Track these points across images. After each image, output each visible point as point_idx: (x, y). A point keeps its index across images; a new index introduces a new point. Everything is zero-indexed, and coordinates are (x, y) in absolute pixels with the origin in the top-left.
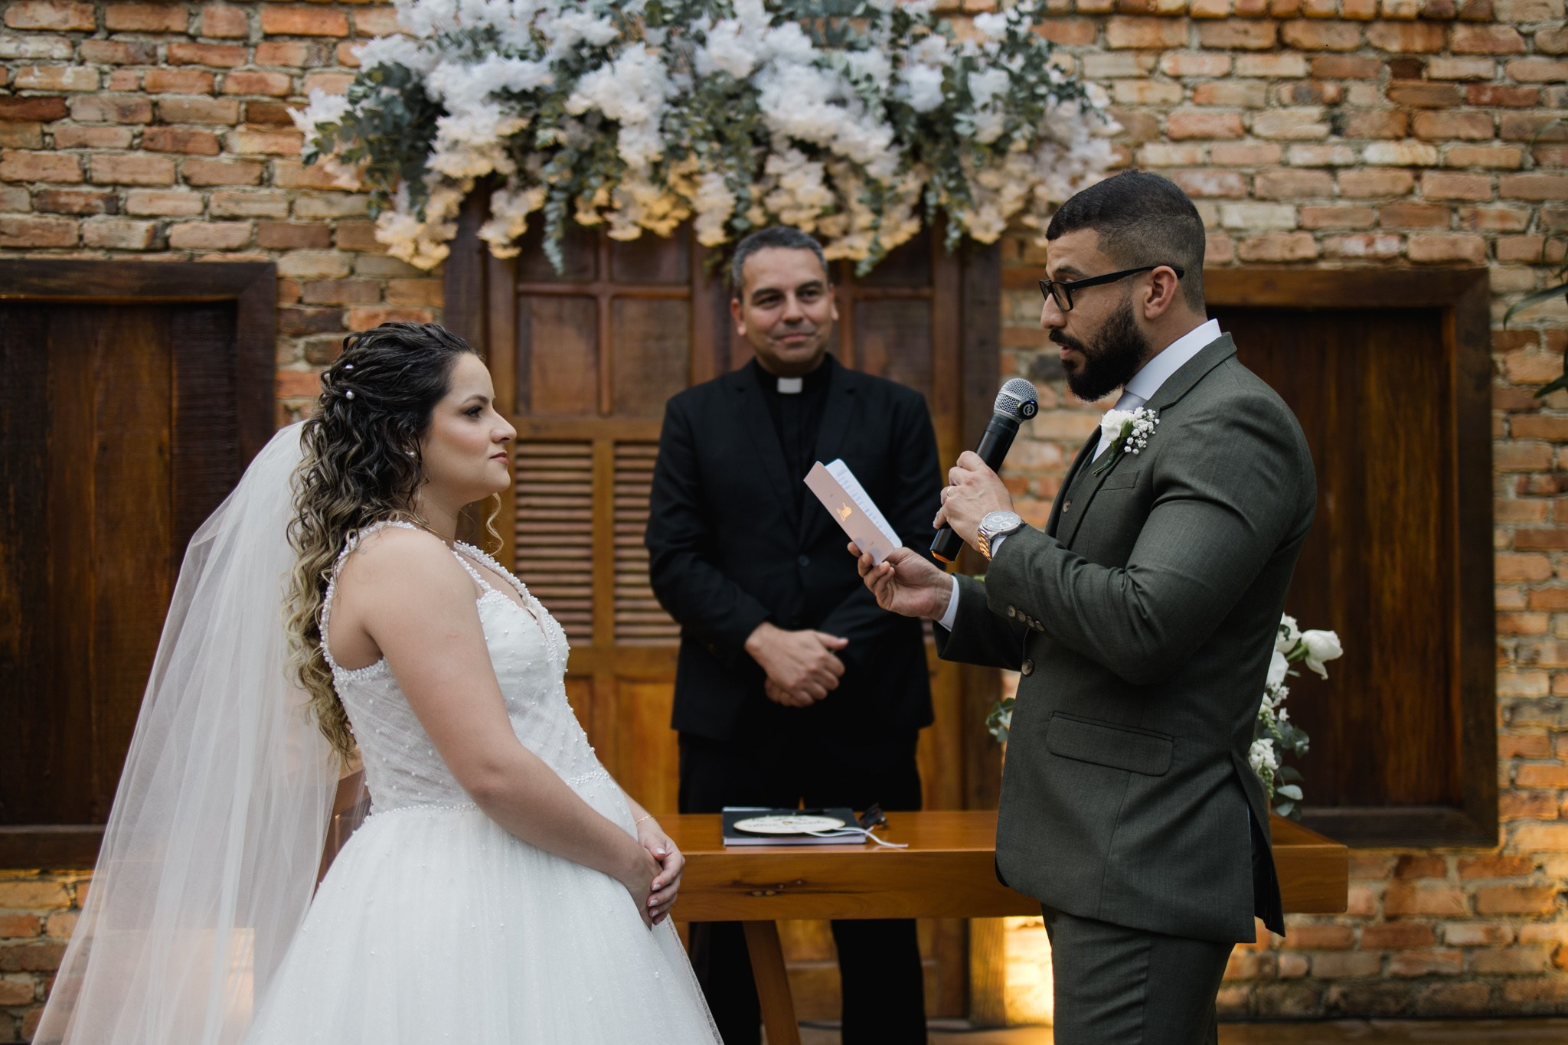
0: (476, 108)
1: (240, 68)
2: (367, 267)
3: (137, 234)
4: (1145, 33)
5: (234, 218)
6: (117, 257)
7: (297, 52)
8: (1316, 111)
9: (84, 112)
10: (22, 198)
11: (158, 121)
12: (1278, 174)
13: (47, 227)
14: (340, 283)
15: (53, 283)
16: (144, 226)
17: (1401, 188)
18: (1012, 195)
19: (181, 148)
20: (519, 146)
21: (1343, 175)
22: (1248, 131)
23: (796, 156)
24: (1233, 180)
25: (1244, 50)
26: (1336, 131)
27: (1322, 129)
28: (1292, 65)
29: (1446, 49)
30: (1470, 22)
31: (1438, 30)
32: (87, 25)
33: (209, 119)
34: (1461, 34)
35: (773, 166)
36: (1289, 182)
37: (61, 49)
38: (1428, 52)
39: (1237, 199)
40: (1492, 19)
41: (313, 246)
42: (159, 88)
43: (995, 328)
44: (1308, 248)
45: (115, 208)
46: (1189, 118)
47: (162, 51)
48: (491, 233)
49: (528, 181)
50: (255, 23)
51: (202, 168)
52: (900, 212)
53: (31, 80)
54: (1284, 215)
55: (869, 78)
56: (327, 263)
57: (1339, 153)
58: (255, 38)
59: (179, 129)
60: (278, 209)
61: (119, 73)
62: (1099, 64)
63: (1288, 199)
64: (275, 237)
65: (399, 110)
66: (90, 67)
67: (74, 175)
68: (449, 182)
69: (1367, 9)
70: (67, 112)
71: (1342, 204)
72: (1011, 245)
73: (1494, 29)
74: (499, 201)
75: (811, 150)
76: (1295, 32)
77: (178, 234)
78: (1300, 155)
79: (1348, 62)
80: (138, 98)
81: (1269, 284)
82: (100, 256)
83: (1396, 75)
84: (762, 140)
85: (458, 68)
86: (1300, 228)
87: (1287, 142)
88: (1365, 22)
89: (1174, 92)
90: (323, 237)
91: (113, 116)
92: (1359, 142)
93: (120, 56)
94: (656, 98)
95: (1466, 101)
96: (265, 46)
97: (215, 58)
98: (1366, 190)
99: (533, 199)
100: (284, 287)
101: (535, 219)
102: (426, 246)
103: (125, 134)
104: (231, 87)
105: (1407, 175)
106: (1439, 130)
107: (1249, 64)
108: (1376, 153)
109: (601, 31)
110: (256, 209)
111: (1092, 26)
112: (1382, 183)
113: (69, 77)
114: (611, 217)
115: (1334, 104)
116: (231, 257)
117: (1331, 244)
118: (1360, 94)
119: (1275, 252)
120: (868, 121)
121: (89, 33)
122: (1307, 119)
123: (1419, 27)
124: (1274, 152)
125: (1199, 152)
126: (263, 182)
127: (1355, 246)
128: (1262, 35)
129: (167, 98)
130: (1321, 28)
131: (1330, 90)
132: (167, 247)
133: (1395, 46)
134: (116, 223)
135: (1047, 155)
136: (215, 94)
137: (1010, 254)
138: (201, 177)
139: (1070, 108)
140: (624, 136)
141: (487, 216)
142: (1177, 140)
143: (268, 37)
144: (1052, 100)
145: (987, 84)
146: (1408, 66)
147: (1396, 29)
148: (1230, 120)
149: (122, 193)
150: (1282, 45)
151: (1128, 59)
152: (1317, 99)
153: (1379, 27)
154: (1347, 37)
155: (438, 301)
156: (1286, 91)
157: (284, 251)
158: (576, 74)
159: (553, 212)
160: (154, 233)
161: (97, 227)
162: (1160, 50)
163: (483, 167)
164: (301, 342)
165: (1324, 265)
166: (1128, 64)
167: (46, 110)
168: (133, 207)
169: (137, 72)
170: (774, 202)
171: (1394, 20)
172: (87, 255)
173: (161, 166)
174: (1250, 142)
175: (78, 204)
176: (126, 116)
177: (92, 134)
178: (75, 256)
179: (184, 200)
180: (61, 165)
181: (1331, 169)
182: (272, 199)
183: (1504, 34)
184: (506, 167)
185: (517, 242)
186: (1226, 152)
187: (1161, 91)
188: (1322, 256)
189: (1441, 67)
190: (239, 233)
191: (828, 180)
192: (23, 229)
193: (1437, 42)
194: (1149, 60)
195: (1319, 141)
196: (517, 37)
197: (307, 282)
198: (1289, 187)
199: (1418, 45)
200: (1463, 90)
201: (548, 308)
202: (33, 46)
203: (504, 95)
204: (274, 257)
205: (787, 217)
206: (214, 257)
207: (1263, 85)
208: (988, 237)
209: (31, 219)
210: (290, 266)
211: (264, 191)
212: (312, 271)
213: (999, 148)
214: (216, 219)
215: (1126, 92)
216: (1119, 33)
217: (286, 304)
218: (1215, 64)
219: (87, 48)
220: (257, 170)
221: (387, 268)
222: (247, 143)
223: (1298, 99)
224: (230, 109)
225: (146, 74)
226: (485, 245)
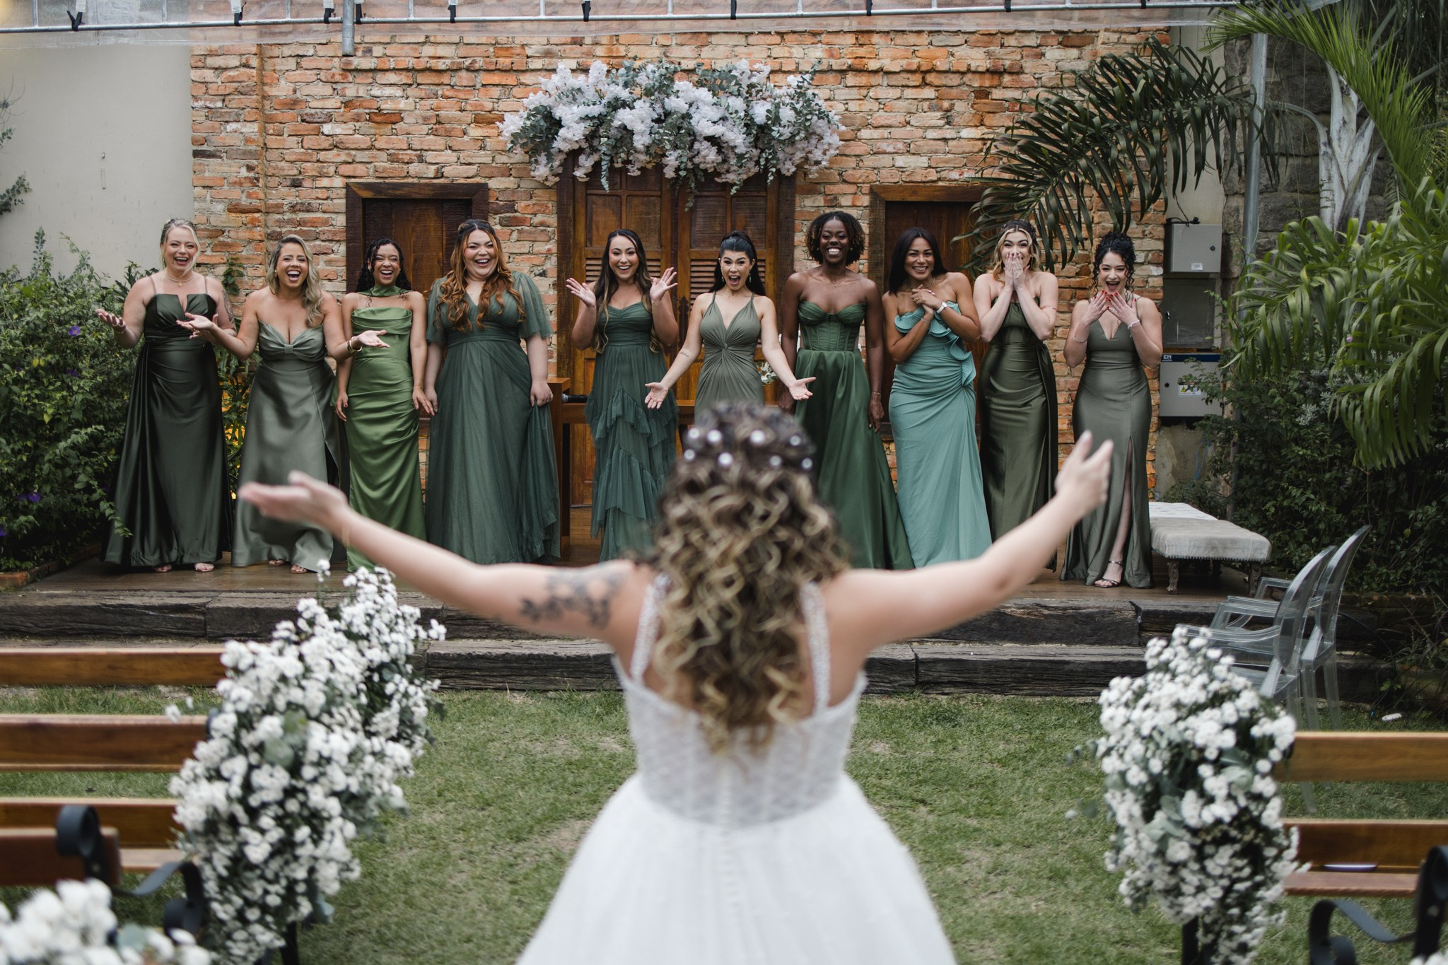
0: (575, 126)
1: (472, 99)
2: (526, 184)
3: (431, 171)
4: (863, 80)
5: (470, 164)
6: (423, 181)
7: (496, 92)
8: (939, 114)
9: (409, 119)
10: (384, 156)
11: (439, 123)
12: (921, 143)
13: (394, 169)
14: (514, 191)
15: (398, 192)
16: (434, 167)
17: (976, 150)
18: (798, 156)
19: (448, 134)
20: (591, 137)
21: (950, 143)
22: (908, 123)
23: (706, 144)
24: (900, 146)
25: (908, 87)
26: (948, 123)
27: (942, 122)
28: (929, 93)
29: (999, 85)
30: (1011, 73)
31: (996, 77)
32: (410, 82)
33: (459, 122)
34: (1007, 79)
35: (697, 146)
36: (925, 146)
37: (398, 92)
38: (991, 87)
39: (902, 154)
40: (1021, 71)
41: (502, 176)
42: (439, 109)
43: (793, 212)
44: (933, 176)
45: (421, 160)
46: (881, 117)
47: (440, 93)
48: (579, 173)
49: (594, 150)
50: (478, 80)
51: (456, 143)
52: (751, 164)
53: (387, 106)
54: (923, 161)
55: (736, 112)
56: (509, 183)
57: (949, 133)
58: (478, 86)
59: (448, 126)
60: (488, 160)
61: (423, 102)
62: (842, 93)
63: (925, 154)
64: (487, 172)
65: (542, 123)
66: (411, 100)
67: (405, 147)
68: (560, 151)
69: (964, 69)
70: (402, 119)
71: (949, 156)
72: (801, 174)
73: (1022, 76)
74: (582, 159)
75: (713, 140)
76: (931, 78)
77: (446, 171)
78: (931, 134)
79: (954, 92)
80: (431, 113)
81: (914, 192)
82: (415, 181)
83: (976, 97)
84: (692, 134)
85: (566, 108)
86: (930, 167)
87: (926, 128)
88: (963, 73)
89: (875, 106)
90: (506, 172)
91: (420, 121)
92: (959, 128)
93: (423, 95)
94: (649, 121)
95: (1008, 109)
96: (482, 89)
97: (462, 96)
98: (960, 150)
99: (595, 157)
100: (491, 193)
101: (597, 166)
102: (551, 178)
103: (426, 128)
104: (469, 108)
105: (980, 143)
106: (995, 123)
107: (909, 93)
108: (965, 133)
109: (624, 94)
110: (479, 160)
111: (839, 76)
112: (968, 146)
113: (402, 104)
114: (629, 167)
115: (947, 111)
116: (469, 181)
117: (944, 174)
118: (960, 106)
119: (918, 178)
120: (735, 129)
121: (410, 85)
122: (935, 117)
123: (987, 76)
124: (919, 132)
125: (885, 133)
126: (481, 148)
127: (955, 175)
128: (916, 79)
129: (442, 113)
130: (943, 76)
131: (946, 104)
132: (442, 176)
133: (976, 85)
134: (423, 166)
135: (814, 141)
136: (461, 111)
137: (800, 181)
138: (456, 146)
139: (822, 123)
140: (635, 137)
141: (575, 164)
142: (876, 128)
143: (483, 85)
144: (815, 118)
145: (787, 114)
146: (982, 93)
147: (977, 76)
148: (900, 118)
149: (424, 153)
150: (925, 84)
151: (855, 91)
152: (940, 109)
153: (969, 76)
154: (955, 80)
155: (555, 198)
156: (926, 105)
157: (490, 178)
158: (615, 109)
159: (605, 166)
160: (438, 171)
161: (415, 168)
162: (869, 87)
163: (576, 147)
164: (497, 217)
165: (940, 184)
166: (854, 93)
167: (393, 119)
168: (429, 160)
169: (430, 102)
170: (696, 160)
171: (975, 72)
172: (410, 180)
173: (440, 142)
174: (909, 128)
175: (406, 159)
176: (426, 120)
177: (412, 129)
178: (405, 181)
179: (449, 156)
180: (399, 142)
181: (945, 140)
182: (486, 156)
183: (1027, 79)
184: (585, 145)
185: (587, 175)
186: (897, 133)
187: (869, 105)
188: (939, 179)
189: (997, 94)
190: (472, 170)
191: (719, 152)
192: (385, 170)
193: (996, 83)
194: (864, 92)
195: (940, 127)
196: (590, 95)
197: (500, 191)
198: (925, 149)
199: (987, 84)
200: (1007, 104)
201: (600, 201)
202: (388, 91)
203: (587, 118)
204: (487, 181)
205: (702, 166)
206: (462, 181)
207: (915, 102)
208: (788, 174)
209: (388, 165)
210: (493, 184)
211: (482, 152)
212: (502, 186)
213: (791, 141)
214: (462, 164)
215: (853, 106)
216: (851, 79)
217: (492, 200)
218: (895, 93)
219: (410, 91)
220: (479, 143)
221: (533, 185)
222: (475, 132)
223: (931, 109)
224: (468, 117)
225: (433, 102)
226: (574, 177)
